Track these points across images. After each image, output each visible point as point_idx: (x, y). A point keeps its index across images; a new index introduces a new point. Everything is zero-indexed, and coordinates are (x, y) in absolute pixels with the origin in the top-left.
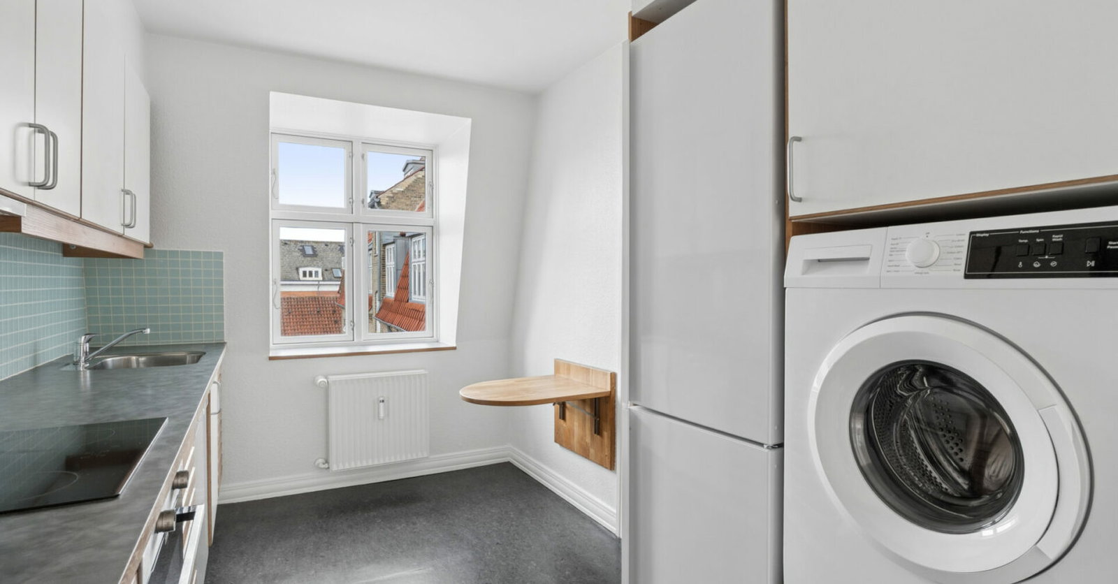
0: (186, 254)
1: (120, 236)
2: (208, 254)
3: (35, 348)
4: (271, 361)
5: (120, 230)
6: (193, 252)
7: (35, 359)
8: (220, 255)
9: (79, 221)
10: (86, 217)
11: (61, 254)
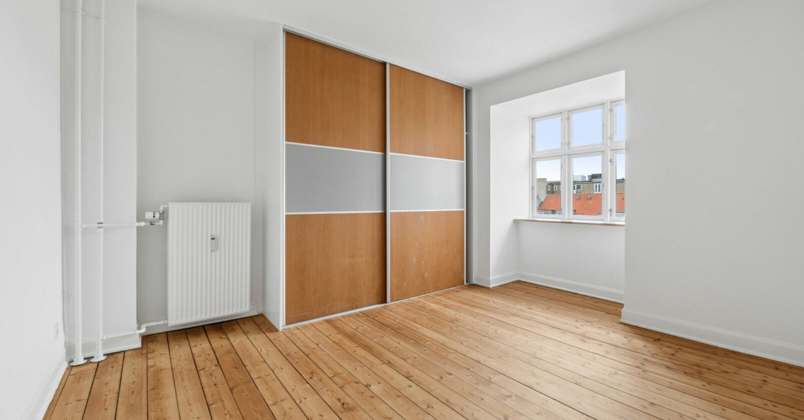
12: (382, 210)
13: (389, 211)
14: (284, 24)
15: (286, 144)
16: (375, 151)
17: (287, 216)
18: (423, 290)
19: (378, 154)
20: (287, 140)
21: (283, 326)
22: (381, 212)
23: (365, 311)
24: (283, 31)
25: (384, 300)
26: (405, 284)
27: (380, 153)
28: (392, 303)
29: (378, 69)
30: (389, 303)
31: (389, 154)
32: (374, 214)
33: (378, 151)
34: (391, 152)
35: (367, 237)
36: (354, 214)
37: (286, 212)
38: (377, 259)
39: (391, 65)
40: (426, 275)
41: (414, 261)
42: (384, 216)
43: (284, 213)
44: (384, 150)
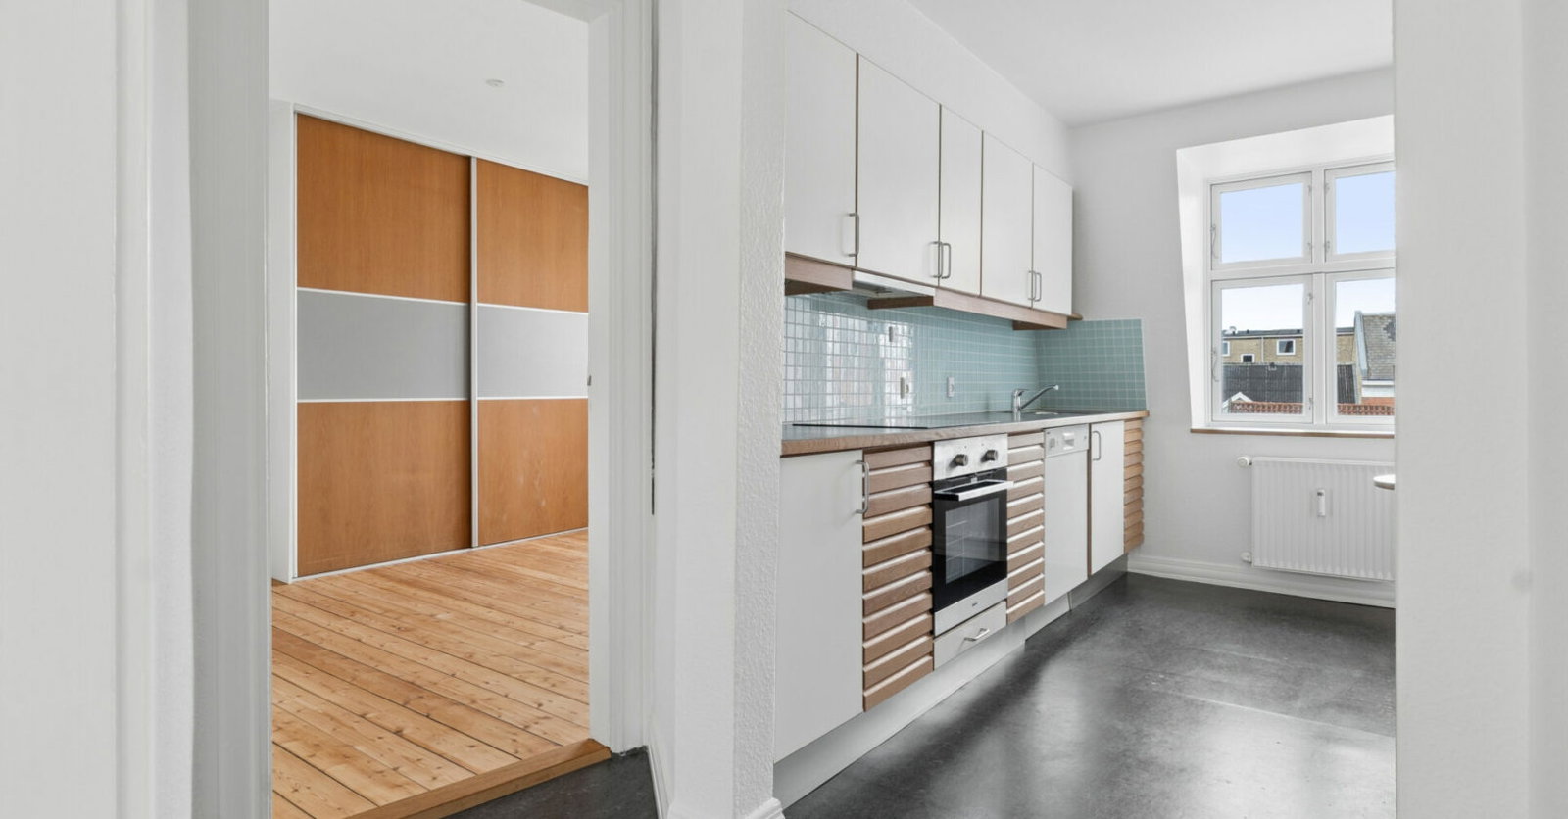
0: (1118, 323)
1: (1030, 308)
2: (1127, 323)
3: (987, 398)
4: (1194, 434)
5: (1029, 304)
6: (1115, 322)
7: (987, 406)
8: (1138, 322)
9: (980, 297)
10: (983, 294)
11: (1011, 329)
12: (464, 396)
13: (477, 398)
14: (295, 104)
15: (298, 292)
16: (451, 300)
17: (299, 404)
18: (538, 529)
19: (456, 306)
20: (299, 285)
21: (294, 578)
22: (462, 399)
23: (434, 558)
24: (294, 112)
25: (469, 544)
26: (504, 518)
27: (462, 304)
28: (482, 547)
29: (459, 166)
30: (476, 548)
31: (476, 305)
32: (449, 402)
33: (458, 301)
34: (479, 301)
35: (438, 440)
36: (414, 402)
37: (298, 398)
38: (455, 475)
39: (480, 160)
40: (543, 503)
41: (522, 480)
42: (467, 405)
43: (295, 401)
44: (467, 298)
